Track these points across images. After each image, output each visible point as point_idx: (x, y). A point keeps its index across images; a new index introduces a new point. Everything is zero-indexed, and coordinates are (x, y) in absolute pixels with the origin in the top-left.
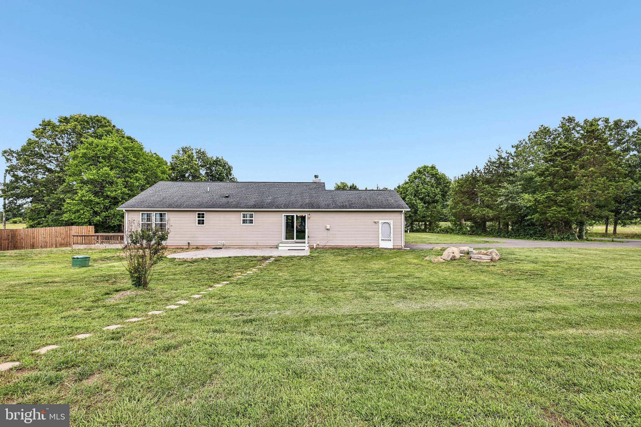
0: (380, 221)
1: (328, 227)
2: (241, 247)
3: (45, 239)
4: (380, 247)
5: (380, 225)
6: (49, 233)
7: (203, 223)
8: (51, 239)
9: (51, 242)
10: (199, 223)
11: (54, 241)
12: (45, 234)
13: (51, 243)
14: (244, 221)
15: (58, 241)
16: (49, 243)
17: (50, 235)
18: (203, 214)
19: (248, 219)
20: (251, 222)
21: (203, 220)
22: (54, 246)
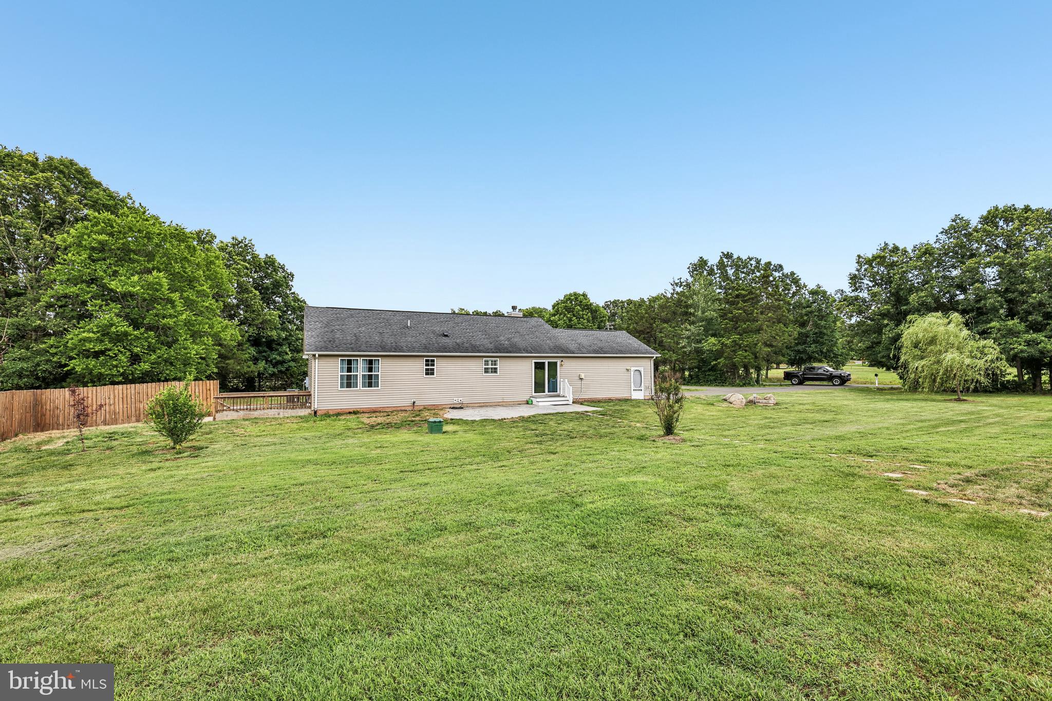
0: (633, 369)
1: (583, 377)
2: (483, 405)
3: (112, 407)
4: (633, 398)
5: (632, 373)
6: (121, 396)
7: (433, 374)
8: (125, 406)
9: (125, 413)
10: (427, 374)
11: (133, 410)
12: (112, 397)
13: (125, 415)
14: (486, 371)
15: (142, 410)
16: (121, 414)
17: (125, 399)
18: (433, 361)
19: (490, 366)
20: (495, 371)
21: (433, 370)
22: (134, 419)
